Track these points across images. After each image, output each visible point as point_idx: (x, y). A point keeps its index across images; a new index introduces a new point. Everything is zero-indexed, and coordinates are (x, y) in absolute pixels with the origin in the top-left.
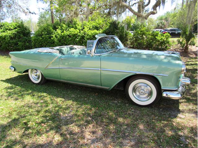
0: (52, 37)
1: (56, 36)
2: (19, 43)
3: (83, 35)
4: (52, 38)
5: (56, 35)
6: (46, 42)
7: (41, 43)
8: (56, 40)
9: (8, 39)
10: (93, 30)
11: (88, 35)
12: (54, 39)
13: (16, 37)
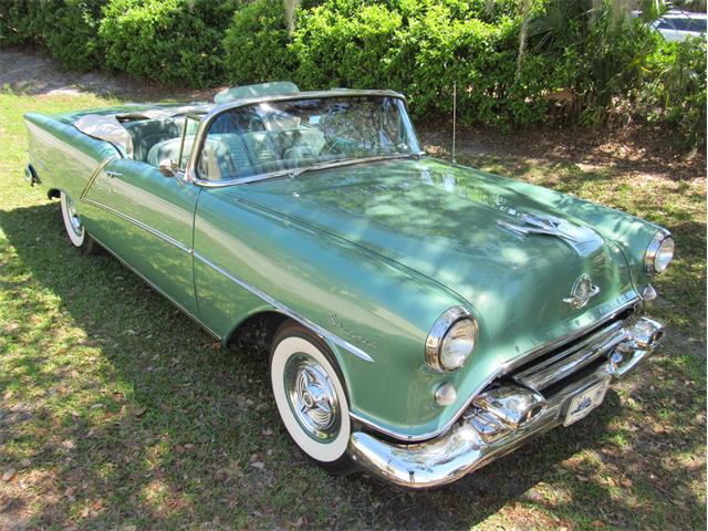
0: (292, 40)
1: (306, 39)
2: (182, 52)
3: (414, 40)
4: (290, 45)
5: (309, 33)
6: (267, 60)
7: (249, 63)
8: (304, 55)
9: (147, 34)
10: (473, 17)
11: (434, 43)
12: (300, 48)
13: (180, 26)
